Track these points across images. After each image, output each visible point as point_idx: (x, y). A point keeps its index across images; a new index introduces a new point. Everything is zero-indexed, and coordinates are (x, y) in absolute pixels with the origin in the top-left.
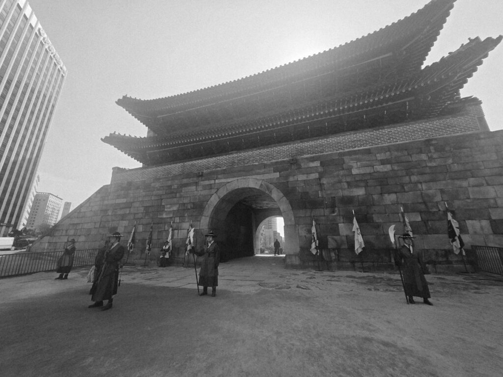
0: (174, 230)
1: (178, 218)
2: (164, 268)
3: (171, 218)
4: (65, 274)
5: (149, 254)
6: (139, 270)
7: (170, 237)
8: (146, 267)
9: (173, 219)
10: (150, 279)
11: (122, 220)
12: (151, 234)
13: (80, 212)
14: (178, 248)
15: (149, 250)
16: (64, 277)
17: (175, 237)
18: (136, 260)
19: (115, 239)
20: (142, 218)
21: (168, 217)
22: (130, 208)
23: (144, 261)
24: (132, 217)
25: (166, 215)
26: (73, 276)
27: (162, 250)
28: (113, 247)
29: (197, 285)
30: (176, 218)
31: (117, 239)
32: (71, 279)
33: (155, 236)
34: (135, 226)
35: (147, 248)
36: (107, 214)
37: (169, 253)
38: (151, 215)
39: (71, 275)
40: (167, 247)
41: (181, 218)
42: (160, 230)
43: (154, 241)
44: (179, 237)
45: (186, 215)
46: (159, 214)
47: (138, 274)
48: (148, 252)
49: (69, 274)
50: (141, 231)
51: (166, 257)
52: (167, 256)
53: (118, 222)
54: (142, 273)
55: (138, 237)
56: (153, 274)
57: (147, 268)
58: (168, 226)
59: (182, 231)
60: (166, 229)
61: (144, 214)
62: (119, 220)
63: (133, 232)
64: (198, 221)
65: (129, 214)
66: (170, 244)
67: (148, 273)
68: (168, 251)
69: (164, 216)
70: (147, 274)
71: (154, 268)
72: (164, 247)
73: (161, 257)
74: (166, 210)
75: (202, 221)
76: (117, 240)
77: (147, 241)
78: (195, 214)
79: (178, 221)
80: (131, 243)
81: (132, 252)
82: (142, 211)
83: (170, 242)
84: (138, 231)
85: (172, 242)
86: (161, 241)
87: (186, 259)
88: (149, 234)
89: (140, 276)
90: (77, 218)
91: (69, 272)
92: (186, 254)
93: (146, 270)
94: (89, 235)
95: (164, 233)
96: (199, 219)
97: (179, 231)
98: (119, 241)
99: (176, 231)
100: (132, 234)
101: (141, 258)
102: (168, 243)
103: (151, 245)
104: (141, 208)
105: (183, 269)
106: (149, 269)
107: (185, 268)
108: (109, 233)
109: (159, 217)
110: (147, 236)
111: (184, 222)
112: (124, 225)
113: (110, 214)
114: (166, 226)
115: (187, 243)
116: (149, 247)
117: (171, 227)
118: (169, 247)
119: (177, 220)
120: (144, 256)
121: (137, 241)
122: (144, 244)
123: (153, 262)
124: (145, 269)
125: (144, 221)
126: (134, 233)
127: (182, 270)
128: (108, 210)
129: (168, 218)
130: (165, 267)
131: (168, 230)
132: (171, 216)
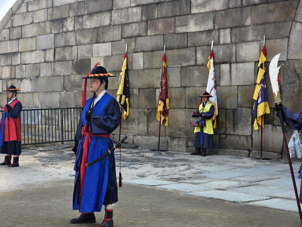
0: (221, 63)
1: (228, 31)
2: (205, 158)
3: (210, 31)
4: (13, 156)
5: (166, 124)
6: (149, 160)
7: (211, 83)
8: (163, 153)
9: (215, 34)
10: (177, 180)
11: (97, 42)
12: (165, 75)
13: (12, 27)
14: (234, 111)
15: (165, 112)
16: (12, 162)
17: (223, 83)
18: (139, 137)
19: (99, 82)
20: (139, 36)
21: (202, 29)
22: (111, 10)
23: (155, 139)
24: (116, 33)
25: (196, 24)
26: (27, 162)
27: (197, 115)
28: (96, 101)
29: (296, 202)
30: (222, 32)
31: (102, 82)
32: (27, 167)
33: (174, 80)
34: (126, 56)
35: (160, 108)
36: (65, 30)
37: (213, 122)
38: (160, 26)
39: (24, 159)
40: (208, 108)
41: (235, 31)
42: (185, 65)
43: (173, 93)
44: (234, 83)
45: (248, 22)
46: (178, 23)
47: (147, 168)
48: (163, 118)
49: (21, 157)
50: (142, 68)
51: (206, 131)
52: (209, 129)
53: (89, 46)
54: (156, 166)
55: (136, 82)
56: (180, 169)
57: (164, 156)
58: (203, 54)
59: (241, 65)
60: (199, 62)
61: (144, 25)
62: (91, 43)
63: (124, 69)
64: (283, 37)
65: (110, 25)
66: (214, 99)
67: (170, 166)
68: (209, 118)
69: (192, 28)
70: (167, 168)
71: (182, 157)
72: (201, 107)
73: (195, 131)
74: (194, 11)
75: (294, 37)
76: (103, 86)
77: (158, 92)
78: (273, 17)
79: (228, 41)
80: (123, 97)
81: (127, 117)
82: (139, 18)
83: (213, 93)
84: (135, 67)
85: (217, 94)
86: (190, 92)
87: (256, 137)
88: (160, 73)
89: (154, 172)
90: (10, 40)
91: (19, 153)
92: (256, 127)
93: (165, 160)
94: (38, 77)
95: (196, 73)
96: (283, 32)
97: (234, 66)
98: (106, 88)
99: (225, 67)
100: (123, 74)
101: (148, 134)
102: (207, 96)
103: (167, 100)
104: (135, 10)
105: (249, 162)
106: (171, 159)
107: (255, 162)
108: (74, 73)
109: (180, 30)
110: (156, 80)
111: (244, 41)
112: (102, 54)
113: (71, 29)
114: (199, 55)
115: (255, 97)
116: (165, 107)
117: (212, 55)
118: (212, 108)
119: (226, 36)
120: (154, 126)
121: (136, 91)
122: (151, 99)
123: (175, 142)
124: (160, 157)
125: (147, 42)
126: (127, 71)
127: (248, 164)
128: (66, 19)
129: (201, 32)
130: (205, 155)
131: (204, 65)
132: (210, 26)
